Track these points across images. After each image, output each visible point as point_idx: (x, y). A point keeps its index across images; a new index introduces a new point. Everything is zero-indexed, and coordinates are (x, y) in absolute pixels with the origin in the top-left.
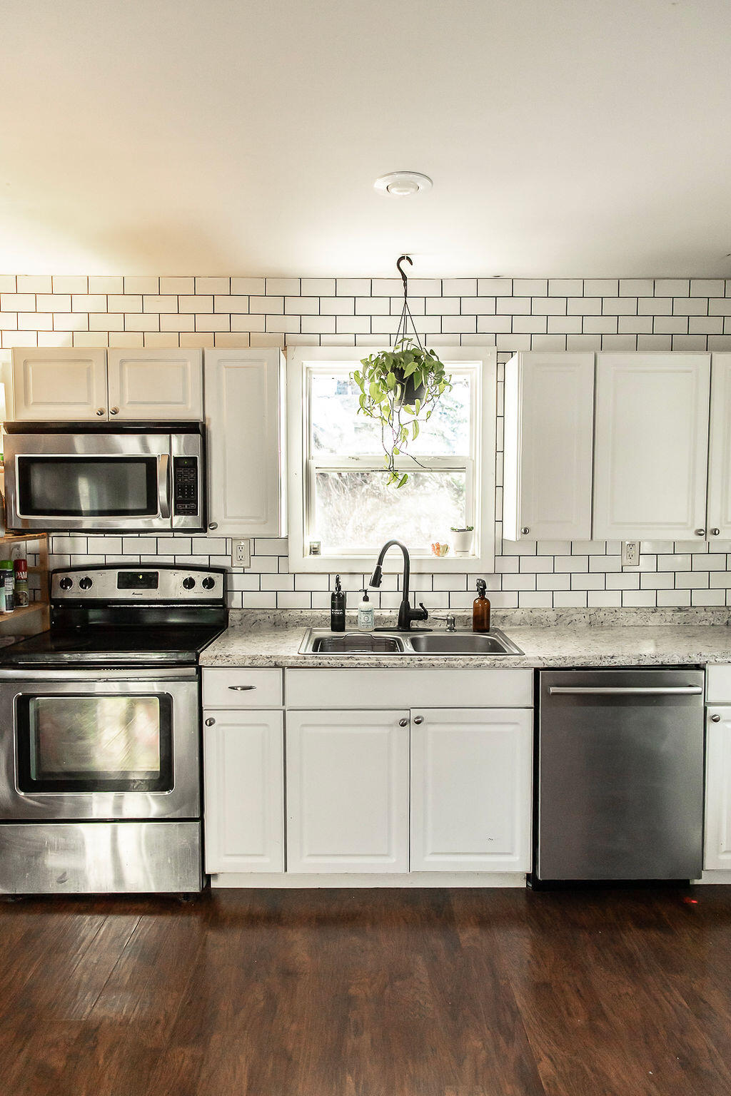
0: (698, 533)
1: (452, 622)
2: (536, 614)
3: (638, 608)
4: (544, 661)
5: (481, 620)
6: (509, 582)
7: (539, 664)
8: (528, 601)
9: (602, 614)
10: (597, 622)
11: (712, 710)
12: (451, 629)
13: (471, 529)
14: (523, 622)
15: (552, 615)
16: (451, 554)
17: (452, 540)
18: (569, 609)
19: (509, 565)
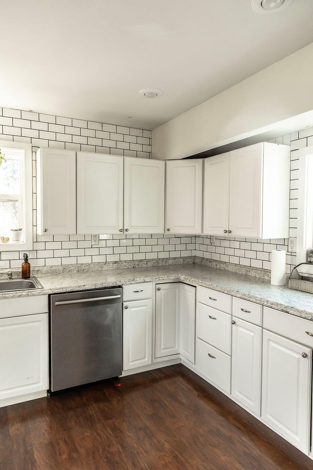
0: (120, 231)
1: (10, 275)
2: (54, 268)
3: (99, 263)
4: (53, 290)
5: (26, 273)
6: (41, 254)
7: (51, 292)
8: (50, 262)
9: (83, 266)
10: (81, 270)
11: (125, 304)
12: (10, 278)
13: (21, 230)
14: (47, 272)
15: (61, 268)
16: (11, 242)
17: (11, 236)
18: (69, 265)
19: (41, 246)
